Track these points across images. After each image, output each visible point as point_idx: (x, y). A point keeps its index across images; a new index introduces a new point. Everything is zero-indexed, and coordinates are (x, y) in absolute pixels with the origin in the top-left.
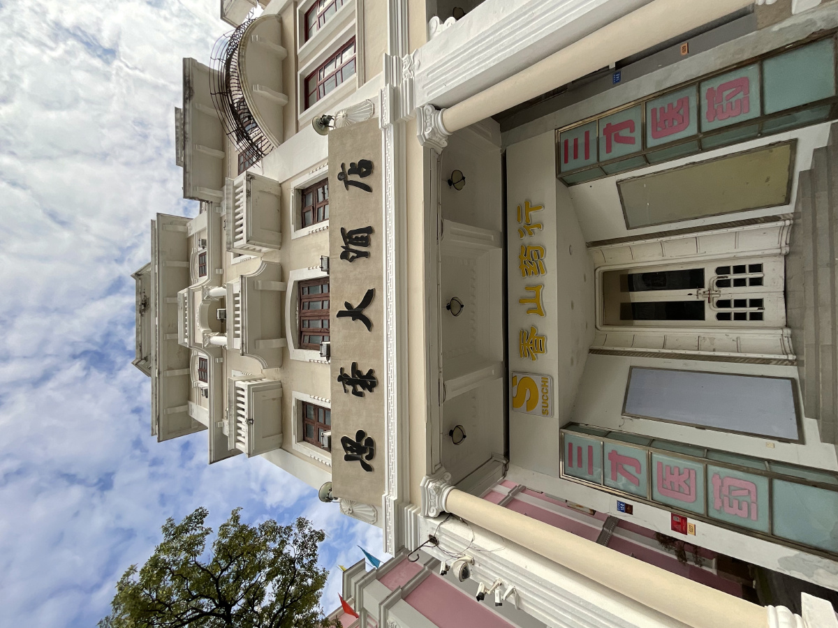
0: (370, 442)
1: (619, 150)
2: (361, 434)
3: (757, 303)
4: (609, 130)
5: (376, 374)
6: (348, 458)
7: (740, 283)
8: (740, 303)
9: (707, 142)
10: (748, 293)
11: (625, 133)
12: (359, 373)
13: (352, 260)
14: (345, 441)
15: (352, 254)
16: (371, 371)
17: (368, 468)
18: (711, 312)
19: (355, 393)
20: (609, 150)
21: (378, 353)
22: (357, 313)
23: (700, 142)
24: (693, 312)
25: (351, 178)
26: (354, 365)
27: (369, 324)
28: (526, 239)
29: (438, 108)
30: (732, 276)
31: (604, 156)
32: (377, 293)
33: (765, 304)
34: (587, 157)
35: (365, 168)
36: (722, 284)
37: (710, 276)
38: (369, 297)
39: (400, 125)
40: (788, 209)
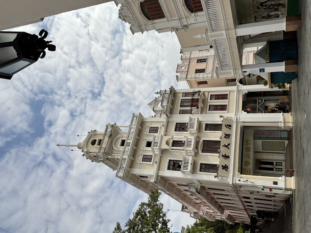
0: (227, 166)
1: (263, 136)
2: (226, 165)
3: (282, 169)
4: (262, 133)
5: (229, 156)
6: (222, 169)
7: (279, 165)
8: (279, 169)
9: (275, 139)
10: (280, 167)
11: (264, 134)
12: (226, 155)
13: (226, 138)
14: (222, 166)
15: (226, 137)
16: (228, 155)
17: (227, 171)
18: (275, 170)
19: (225, 158)
20: (262, 135)
21: (230, 153)
22: (227, 146)
23: (274, 138)
24: (272, 169)
25: (227, 126)
26: (225, 154)
27: (229, 148)
28: (247, 146)
29: (243, 122)
30: (278, 164)
31: (261, 136)
32: (230, 144)
33: (283, 169)
34: (259, 135)
35: (230, 126)
36: (277, 165)
37: (275, 163)
38: (229, 144)
39: (237, 123)
40: (284, 152)
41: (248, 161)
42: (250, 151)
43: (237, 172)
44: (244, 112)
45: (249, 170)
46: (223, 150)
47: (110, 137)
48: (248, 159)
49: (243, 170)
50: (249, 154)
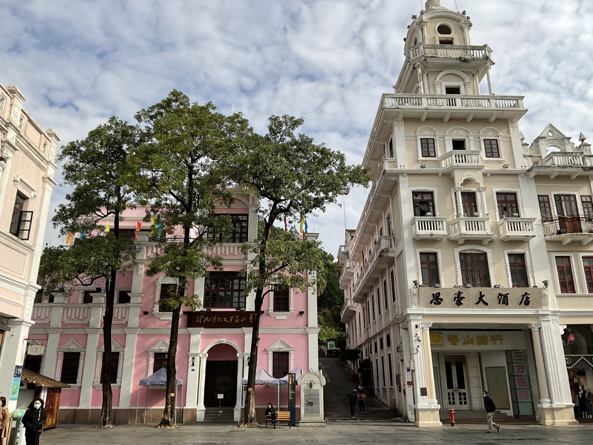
0: (440, 303)
1: (516, 369)
3: (454, 403)
4: (522, 366)
5: (461, 306)
6: (433, 294)
7: (460, 399)
8: (454, 399)
9: (514, 391)
10: (457, 401)
11: (521, 371)
12: (461, 299)
13: (498, 297)
14: (439, 293)
15: (500, 297)
16: (462, 304)
17: (431, 302)
18: (450, 391)
19: (455, 298)
20: (516, 366)
21: (468, 306)
22: (481, 300)
24: (450, 386)
25: (525, 297)
26: (464, 298)
27: (477, 303)
28: (490, 338)
30: (463, 397)
31: (514, 365)
32: (487, 306)
33: (454, 405)
34: (515, 360)
35: (527, 303)
36: (460, 394)
37: (463, 391)
38: (486, 304)
39: (536, 316)
41: (459, 341)
42: (479, 344)
43: (431, 321)
44: (564, 330)
45: (441, 343)
46: (472, 292)
47: (461, 60)
48: (462, 341)
49: (438, 333)
50: (472, 342)
